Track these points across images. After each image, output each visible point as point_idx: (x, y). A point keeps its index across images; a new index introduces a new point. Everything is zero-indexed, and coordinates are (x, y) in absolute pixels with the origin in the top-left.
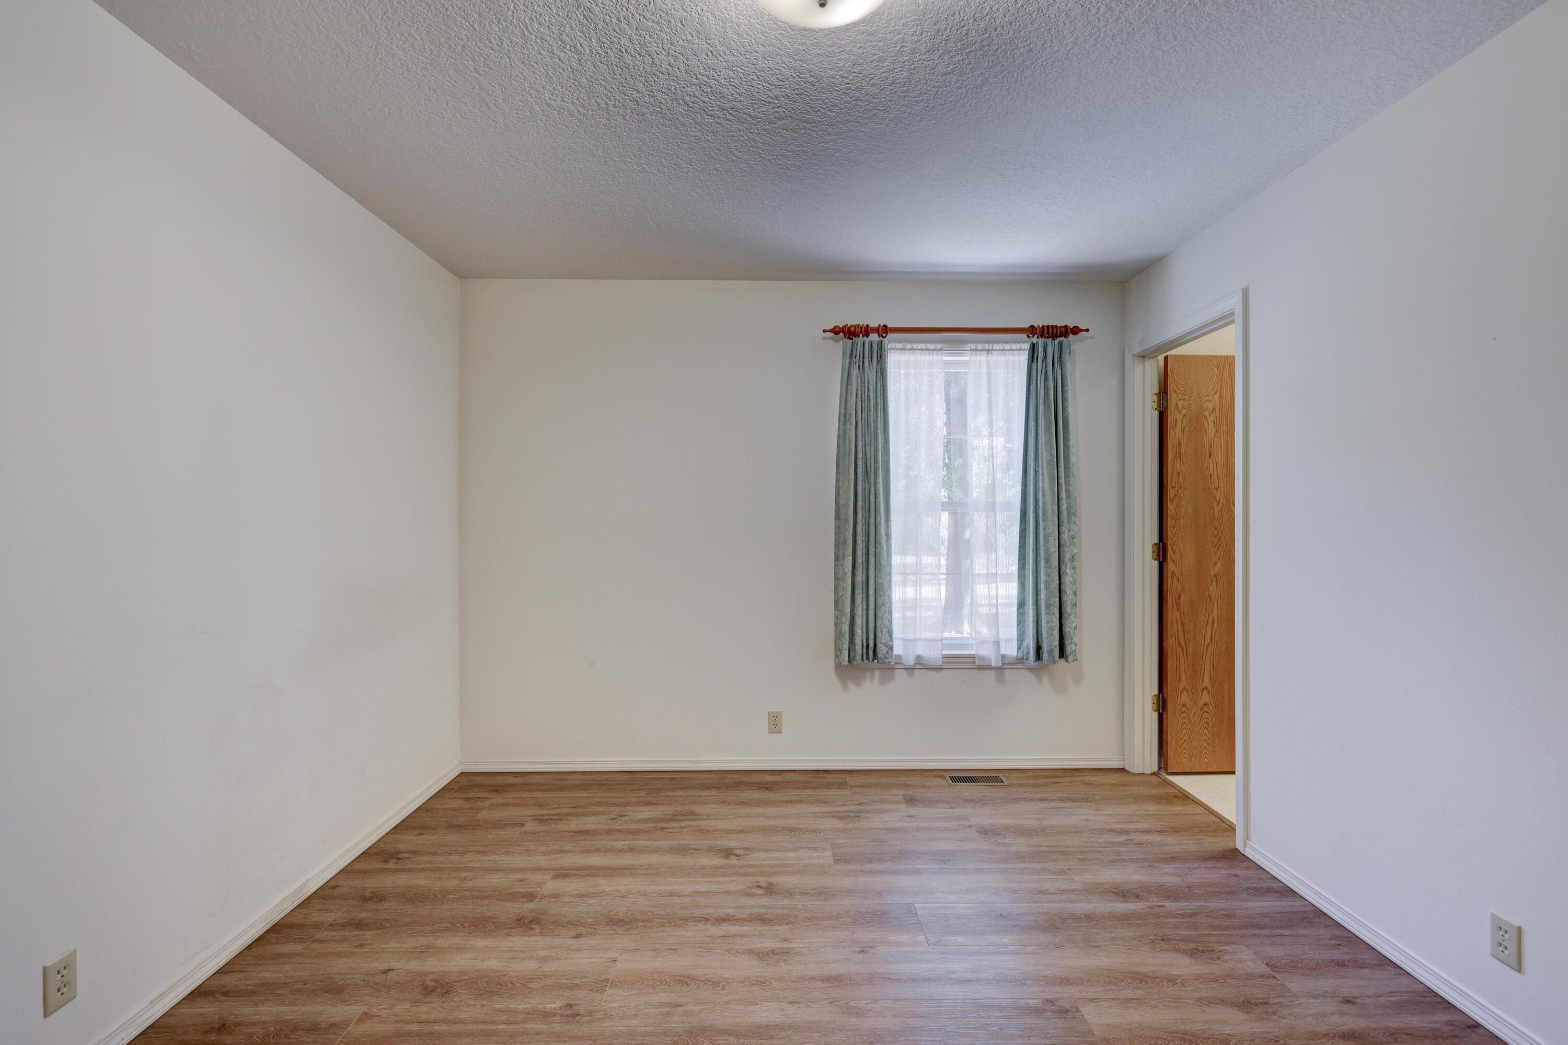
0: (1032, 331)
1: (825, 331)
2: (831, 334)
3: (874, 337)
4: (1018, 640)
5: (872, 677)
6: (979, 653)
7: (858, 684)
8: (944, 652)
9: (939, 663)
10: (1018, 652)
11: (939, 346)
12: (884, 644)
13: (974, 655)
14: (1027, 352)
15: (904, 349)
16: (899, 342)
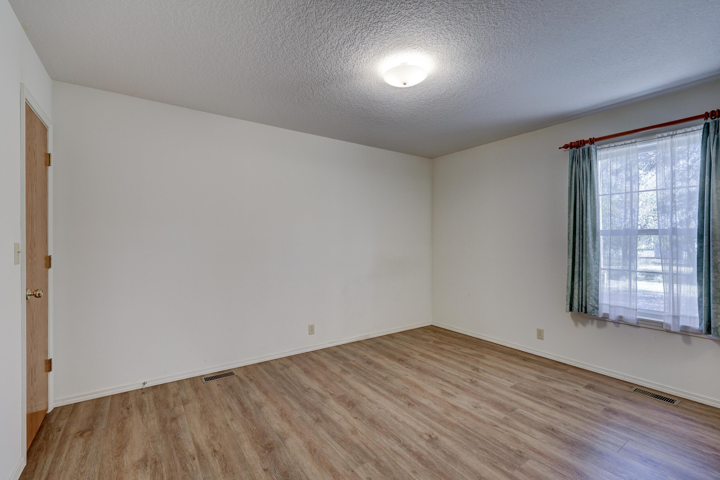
0: (706, 116)
1: (560, 148)
2: (564, 149)
3: (587, 145)
4: (699, 319)
5: (592, 323)
6: (666, 322)
7: (584, 324)
8: (638, 317)
9: (635, 322)
10: (700, 327)
11: (633, 141)
12: (591, 305)
13: (663, 322)
14: (702, 131)
15: (610, 147)
16: (607, 144)
